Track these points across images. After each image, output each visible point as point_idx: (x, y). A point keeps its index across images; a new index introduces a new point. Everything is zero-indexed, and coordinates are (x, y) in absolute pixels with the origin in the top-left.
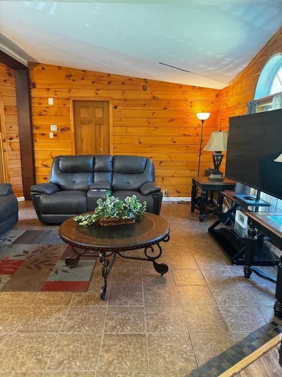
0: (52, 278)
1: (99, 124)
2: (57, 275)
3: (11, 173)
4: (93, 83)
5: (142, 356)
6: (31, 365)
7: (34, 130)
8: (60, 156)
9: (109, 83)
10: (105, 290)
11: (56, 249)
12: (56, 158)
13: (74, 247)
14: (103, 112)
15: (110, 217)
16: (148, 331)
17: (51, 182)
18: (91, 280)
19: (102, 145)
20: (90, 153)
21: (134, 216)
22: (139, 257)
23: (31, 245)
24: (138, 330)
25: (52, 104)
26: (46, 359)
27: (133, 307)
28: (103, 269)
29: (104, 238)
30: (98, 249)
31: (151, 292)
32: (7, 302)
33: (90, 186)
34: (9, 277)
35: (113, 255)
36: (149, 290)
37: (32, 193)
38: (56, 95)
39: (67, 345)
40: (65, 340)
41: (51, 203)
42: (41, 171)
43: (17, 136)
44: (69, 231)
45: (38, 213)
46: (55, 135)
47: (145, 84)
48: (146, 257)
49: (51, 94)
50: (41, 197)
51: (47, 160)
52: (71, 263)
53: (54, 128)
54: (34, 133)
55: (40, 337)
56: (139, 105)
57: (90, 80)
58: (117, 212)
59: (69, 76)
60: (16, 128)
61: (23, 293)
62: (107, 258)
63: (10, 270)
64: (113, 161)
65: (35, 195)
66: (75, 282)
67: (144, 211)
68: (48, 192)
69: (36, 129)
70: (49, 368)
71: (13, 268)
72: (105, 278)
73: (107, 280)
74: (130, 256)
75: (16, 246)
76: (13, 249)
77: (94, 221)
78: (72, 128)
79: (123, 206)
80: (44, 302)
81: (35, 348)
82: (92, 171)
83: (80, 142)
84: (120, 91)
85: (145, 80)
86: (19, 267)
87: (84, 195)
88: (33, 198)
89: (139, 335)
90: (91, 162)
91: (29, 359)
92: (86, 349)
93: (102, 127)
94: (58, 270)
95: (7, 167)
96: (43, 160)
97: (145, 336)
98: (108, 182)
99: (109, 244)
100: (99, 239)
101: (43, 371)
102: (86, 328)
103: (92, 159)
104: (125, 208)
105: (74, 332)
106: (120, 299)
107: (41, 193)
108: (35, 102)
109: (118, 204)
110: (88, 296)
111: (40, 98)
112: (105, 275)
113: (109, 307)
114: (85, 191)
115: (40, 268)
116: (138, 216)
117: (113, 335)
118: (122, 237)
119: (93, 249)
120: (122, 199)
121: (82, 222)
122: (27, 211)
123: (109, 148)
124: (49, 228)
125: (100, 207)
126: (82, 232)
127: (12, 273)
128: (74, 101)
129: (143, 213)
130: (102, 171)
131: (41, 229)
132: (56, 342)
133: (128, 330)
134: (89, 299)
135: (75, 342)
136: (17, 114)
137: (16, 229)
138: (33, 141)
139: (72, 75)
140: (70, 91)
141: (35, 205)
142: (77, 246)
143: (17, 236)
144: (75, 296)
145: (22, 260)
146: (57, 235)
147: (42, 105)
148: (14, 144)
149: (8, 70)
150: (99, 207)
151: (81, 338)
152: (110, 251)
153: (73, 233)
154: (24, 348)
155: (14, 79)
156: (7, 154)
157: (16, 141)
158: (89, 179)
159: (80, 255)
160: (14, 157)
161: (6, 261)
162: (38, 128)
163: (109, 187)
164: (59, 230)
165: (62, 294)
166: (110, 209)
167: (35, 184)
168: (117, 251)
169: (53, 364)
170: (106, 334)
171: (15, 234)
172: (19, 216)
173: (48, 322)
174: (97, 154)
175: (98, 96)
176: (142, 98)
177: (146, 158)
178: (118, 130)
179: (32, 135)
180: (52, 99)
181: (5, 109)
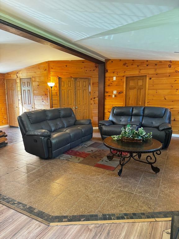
0: (100, 162)
1: (140, 89)
2: (103, 162)
3: (93, 115)
4: (138, 66)
5: (128, 200)
6: (82, 189)
7: (105, 94)
8: (115, 107)
9: (147, 65)
11: (105, 152)
12: (113, 108)
14: (143, 81)
15: (128, 137)
16: (136, 193)
17: (109, 120)
18: (117, 167)
19: (141, 100)
20: (131, 106)
21: (141, 139)
23: (95, 148)
24: (131, 191)
25: (115, 80)
26: (89, 189)
27: (133, 182)
28: (120, 160)
32: (80, 167)
34: (83, 159)
36: (145, 178)
38: (117, 75)
39: (98, 187)
40: (98, 185)
42: (107, 115)
43: (97, 97)
45: (102, 135)
46: (115, 96)
47: (170, 64)
48: (147, 162)
49: (115, 74)
50: (103, 127)
52: (110, 158)
53: (115, 92)
55: (88, 182)
56: (166, 76)
57: (136, 65)
58: (132, 135)
59: (124, 64)
60: (97, 93)
63: (84, 156)
64: (144, 110)
65: (100, 125)
67: (150, 137)
68: (107, 125)
72: (122, 166)
75: (89, 148)
76: (87, 149)
77: (120, 138)
78: (124, 92)
80: (94, 170)
81: (85, 184)
82: (131, 115)
83: (128, 99)
84: (154, 69)
85: (170, 61)
86: (88, 156)
89: (130, 193)
90: (131, 110)
91: (82, 187)
92: (105, 190)
93: (142, 91)
94: (104, 160)
96: (109, 109)
97: (133, 194)
98: (139, 121)
102: (108, 184)
103: (131, 109)
104: (136, 133)
105: (102, 184)
106: (128, 178)
107: (103, 125)
108: (107, 79)
110: (114, 173)
111: (110, 77)
112: (121, 164)
113: (121, 179)
115: (96, 158)
117: (119, 189)
121: (115, 138)
126: (114, 143)
127: (84, 157)
128: (127, 77)
130: (137, 115)
132: (94, 185)
133: (126, 190)
134: (113, 174)
135: (101, 187)
136: (98, 86)
137: (91, 141)
138: (104, 99)
139: (126, 63)
140: (125, 72)
144: (108, 172)
145: (90, 154)
147: (110, 81)
148: (96, 101)
149: (96, 65)
150: (123, 132)
151: (104, 187)
154: (82, 183)
155: (98, 69)
156: (92, 106)
157: (97, 99)
158: (129, 119)
159: (114, 155)
160: (95, 107)
161: (83, 153)
162: (107, 92)
163: (138, 124)
165: (102, 169)
170: (115, 188)
171: (90, 143)
172: (93, 136)
173: (93, 178)
174: (135, 106)
175: (140, 73)
176: (168, 72)
177: (165, 109)
178: (151, 92)
179: (104, 96)
180: (115, 77)
181: (93, 84)
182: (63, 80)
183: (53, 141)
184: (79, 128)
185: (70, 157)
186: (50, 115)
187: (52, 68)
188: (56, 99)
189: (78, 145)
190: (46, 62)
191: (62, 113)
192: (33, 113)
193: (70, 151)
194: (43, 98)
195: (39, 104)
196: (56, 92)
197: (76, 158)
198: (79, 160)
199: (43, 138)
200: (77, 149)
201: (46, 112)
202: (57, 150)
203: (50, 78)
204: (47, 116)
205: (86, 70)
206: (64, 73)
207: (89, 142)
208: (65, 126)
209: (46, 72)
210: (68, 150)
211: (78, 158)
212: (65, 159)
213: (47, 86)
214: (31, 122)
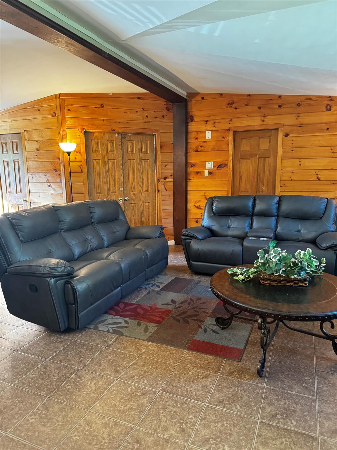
0: (200, 336)
1: (263, 157)
2: (206, 335)
3: (163, 214)
4: (260, 108)
6: (174, 432)
7: (189, 168)
8: (215, 197)
9: (280, 106)
10: (263, 365)
11: (205, 303)
12: (210, 199)
13: (226, 305)
14: (270, 142)
15: (273, 274)
16: (322, 434)
17: (203, 226)
18: (245, 348)
19: (265, 182)
20: (249, 193)
21: (307, 277)
22: (311, 332)
23: (179, 294)
24: (307, 428)
25: (210, 138)
26: (191, 431)
27: (300, 396)
28: (262, 339)
29: (265, 299)
30: (257, 313)
31: (327, 382)
32: (153, 354)
33: (247, 232)
34: (156, 326)
35: (276, 323)
36: (325, 379)
37: (183, 237)
38: (215, 127)
39: (215, 422)
40: (213, 415)
41: (202, 249)
42: (193, 213)
43: (171, 176)
44: (221, 285)
45: (188, 260)
46: (210, 173)
47: (329, 103)
48: (323, 334)
49: (210, 126)
50: (192, 242)
51: (200, 201)
52: (222, 323)
53: (210, 165)
54: (188, 171)
55: (184, 403)
56: (320, 130)
57: (255, 105)
58: (283, 269)
59: (230, 104)
60: (170, 166)
61: (169, 347)
62: (267, 325)
63: (158, 319)
64: (279, 203)
65: (185, 239)
66: (226, 347)
67: (321, 271)
68: (200, 237)
69: (191, 167)
70: (193, 443)
71: (160, 317)
72: (265, 350)
73: (267, 353)
74: (298, 328)
75: (164, 293)
76: (161, 296)
77: (252, 276)
78: (230, 164)
79: (292, 262)
80: (190, 363)
81: (178, 414)
82: (251, 215)
83: (238, 181)
84: (294, 115)
85: (330, 97)
86: (166, 318)
87: (239, 242)
88: (183, 243)
89: (308, 435)
90: (250, 204)
91: (172, 425)
92: (237, 433)
93: (268, 161)
94: (208, 329)
95: (159, 208)
96: (196, 201)
97: (316, 439)
98: (271, 228)
99: (271, 308)
100: (258, 300)
101: (186, 444)
102: (238, 407)
103: (252, 201)
104: (295, 264)
105: (224, 407)
106: (283, 381)
107: (192, 237)
108: (192, 136)
109: (285, 258)
110: (242, 368)
111: (198, 132)
112: (264, 346)
113: (267, 388)
114: (242, 238)
115: (188, 323)
116: (312, 277)
117: (272, 426)
118: (289, 302)
119: (251, 311)
120: (291, 252)
121: (237, 275)
122: (177, 256)
123: (274, 186)
124: (198, 278)
125: (261, 260)
126: (237, 288)
127: (159, 323)
128: (235, 133)
129: (321, 273)
130: (264, 214)
131: (190, 278)
132: (202, 414)
133: (292, 424)
134: (242, 372)
135: (223, 421)
136: (172, 151)
137: (166, 274)
138: (186, 179)
139: (234, 102)
140: (231, 120)
141: (186, 251)
142: (231, 304)
143: (166, 283)
144: (227, 365)
145: (170, 310)
146: (208, 287)
147: (199, 140)
148: (168, 184)
149: (167, 104)
150: (259, 260)
151: (231, 418)
152: (272, 317)
153: (227, 288)
154: (167, 410)
155: (172, 113)
156: (161, 195)
157: (170, 180)
158: (247, 223)
159: (233, 316)
160: (167, 198)
161: (154, 308)
162: (193, 166)
163: (272, 235)
164: (211, 282)
165: (210, 358)
166: (274, 265)
167: (186, 227)
168: (281, 318)
169: (197, 439)
170: (262, 422)
171: (165, 279)
172: (169, 261)
173: (194, 388)
174: (258, 194)
175: (264, 123)
176: (324, 121)
177: (327, 200)
178: (288, 163)
179: (187, 173)
180: (210, 132)
181: (161, 147)
182: (95, 136)
183: (80, 287)
184: (138, 247)
185: (124, 324)
186: (68, 218)
187: (69, 110)
188: (79, 180)
189: (138, 288)
190: (56, 95)
191: (98, 213)
192: (25, 214)
193: (122, 305)
194: (50, 179)
195: (40, 191)
196: (80, 163)
197: (139, 324)
198: (146, 330)
199: (52, 281)
200: (136, 299)
201: (58, 212)
202: (91, 307)
203: (64, 133)
204: (60, 221)
205: (147, 116)
206: (96, 122)
207: (161, 277)
208: (106, 243)
209: (54, 119)
210: (117, 304)
211: (143, 326)
212: (111, 331)
213: (59, 150)
214: (21, 238)
